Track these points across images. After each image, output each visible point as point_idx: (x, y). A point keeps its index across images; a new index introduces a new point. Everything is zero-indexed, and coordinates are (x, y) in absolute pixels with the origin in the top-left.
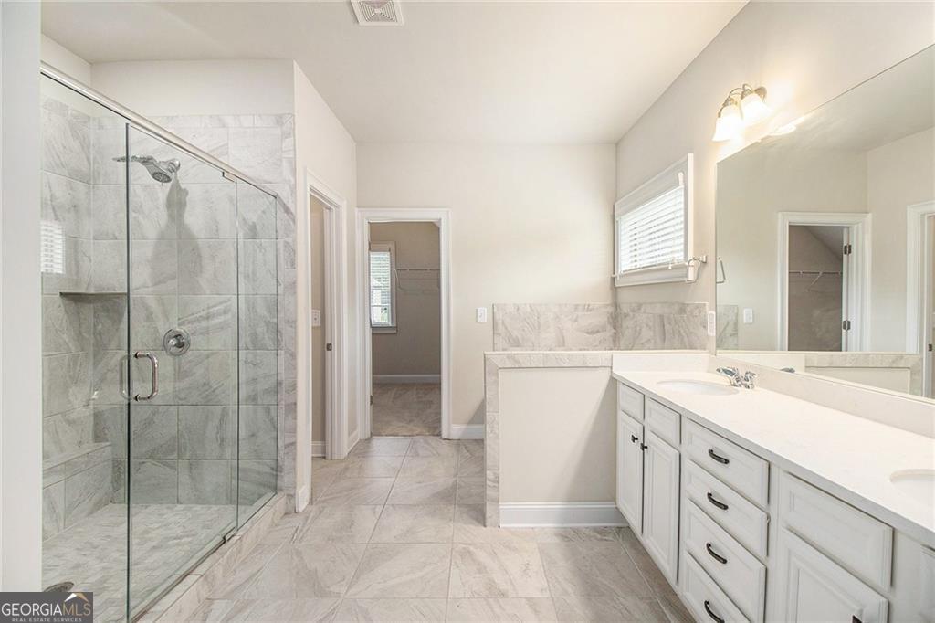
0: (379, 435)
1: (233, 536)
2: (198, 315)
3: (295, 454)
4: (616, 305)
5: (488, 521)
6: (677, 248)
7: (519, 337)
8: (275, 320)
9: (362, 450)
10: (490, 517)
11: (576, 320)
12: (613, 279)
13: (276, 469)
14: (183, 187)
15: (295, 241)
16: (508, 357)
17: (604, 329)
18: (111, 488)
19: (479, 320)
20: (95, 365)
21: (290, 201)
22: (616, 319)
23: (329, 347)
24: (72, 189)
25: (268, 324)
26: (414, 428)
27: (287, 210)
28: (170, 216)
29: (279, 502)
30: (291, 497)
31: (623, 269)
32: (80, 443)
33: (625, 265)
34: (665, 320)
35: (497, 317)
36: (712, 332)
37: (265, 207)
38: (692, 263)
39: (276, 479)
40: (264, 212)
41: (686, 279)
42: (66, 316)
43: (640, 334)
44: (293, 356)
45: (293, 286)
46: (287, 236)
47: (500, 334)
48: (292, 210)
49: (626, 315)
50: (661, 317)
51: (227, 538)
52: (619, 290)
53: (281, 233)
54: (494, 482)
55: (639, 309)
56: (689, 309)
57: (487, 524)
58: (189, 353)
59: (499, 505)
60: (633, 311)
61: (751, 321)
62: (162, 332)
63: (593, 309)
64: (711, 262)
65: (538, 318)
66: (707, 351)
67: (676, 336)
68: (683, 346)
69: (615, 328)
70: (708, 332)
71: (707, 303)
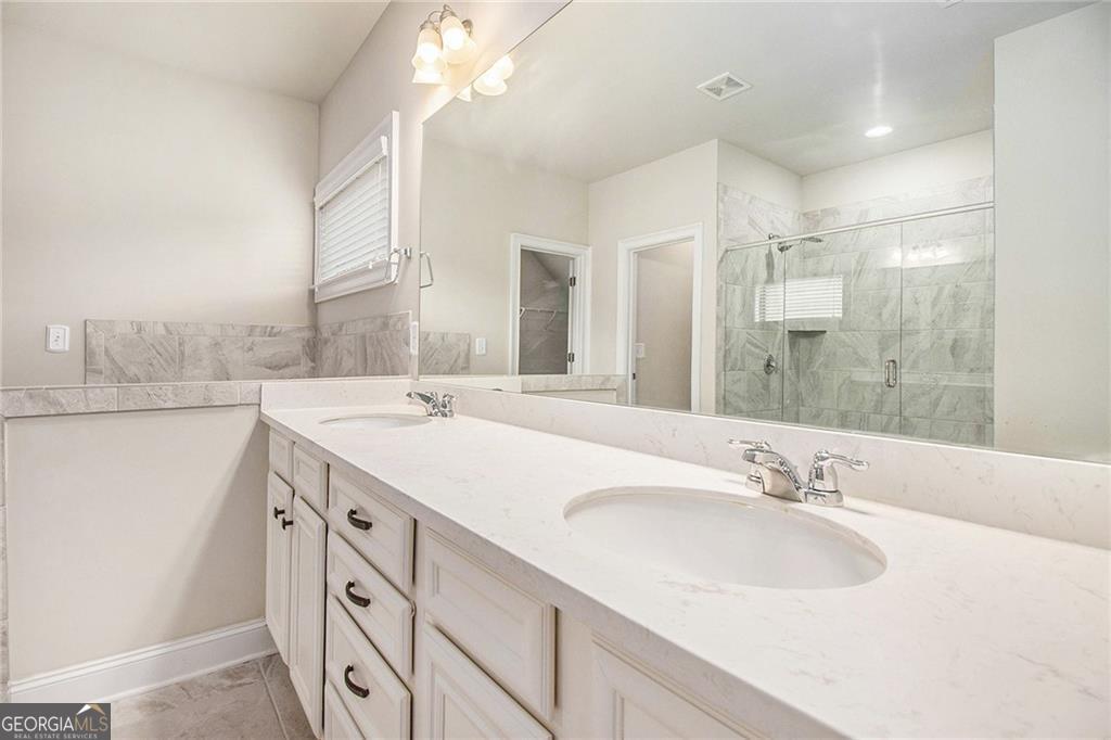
4: (315, 326)
11: (250, 349)
12: (312, 293)
17: (295, 362)
19: (52, 347)
22: (314, 347)
31: (324, 277)
33: (328, 270)
34: (367, 340)
35: (93, 340)
36: (414, 348)
38: (395, 258)
41: (387, 281)
43: (341, 364)
47: (99, 371)
49: (326, 342)
50: (363, 337)
52: (319, 306)
55: (341, 330)
56: (391, 322)
59: (7, 688)
60: (333, 334)
61: (484, 352)
63: (279, 333)
64: (415, 256)
65: (180, 344)
66: (410, 375)
67: (379, 360)
68: (385, 373)
69: (313, 361)
70: (411, 350)
71: (410, 312)
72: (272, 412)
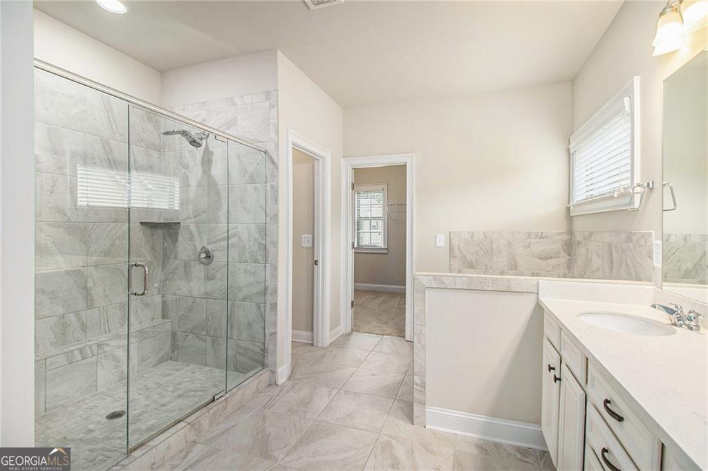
0: (358, 331)
1: (222, 397)
2: (218, 238)
3: (276, 341)
4: (570, 232)
5: (416, 420)
6: (623, 176)
7: (474, 260)
8: (264, 242)
9: (342, 342)
10: (418, 417)
11: (529, 247)
12: (568, 209)
13: (264, 350)
14: (210, 149)
15: (277, 184)
16: (435, 279)
17: (557, 256)
18: (170, 350)
19: (438, 245)
20: (163, 267)
21: (275, 154)
22: (570, 246)
23: (316, 263)
24: (148, 155)
25: (260, 244)
26: (386, 329)
27: (273, 162)
28: (204, 171)
29: (264, 375)
30: (273, 372)
31: (577, 200)
32: (153, 319)
33: (580, 195)
34: (613, 248)
35: (453, 242)
36: (657, 262)
37: (259, 160)
38: (638, 189)
39: (264, 358)
40: (258, 164)
41: (629, 208)
42: (144, 237)
43: (591, 262)
44: (275, 268)
45: (275, 217)
46: (273, 181)
47: (455, 257)
48: (276, 161)
49: (579, 243)
50: (610, 246)
51: (216, 398)
52: (573, 218)
53: (269, 178)
54: (422, 387)
55: (590, 237)
56: (635, 238)
57: (414, 422)
58: (213, 263)
59: (425, 408)
60: (585, 239)
62: (199, 248)
63: (546, 236)
64: (658, 186)
65: (491, 243)
66: (653, 283)
67: (623, 265)
68: (630, 277)
69: (570, 255)
70: (654, 263)
71: (653, 232)
72: (546, 300)
